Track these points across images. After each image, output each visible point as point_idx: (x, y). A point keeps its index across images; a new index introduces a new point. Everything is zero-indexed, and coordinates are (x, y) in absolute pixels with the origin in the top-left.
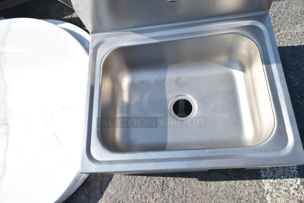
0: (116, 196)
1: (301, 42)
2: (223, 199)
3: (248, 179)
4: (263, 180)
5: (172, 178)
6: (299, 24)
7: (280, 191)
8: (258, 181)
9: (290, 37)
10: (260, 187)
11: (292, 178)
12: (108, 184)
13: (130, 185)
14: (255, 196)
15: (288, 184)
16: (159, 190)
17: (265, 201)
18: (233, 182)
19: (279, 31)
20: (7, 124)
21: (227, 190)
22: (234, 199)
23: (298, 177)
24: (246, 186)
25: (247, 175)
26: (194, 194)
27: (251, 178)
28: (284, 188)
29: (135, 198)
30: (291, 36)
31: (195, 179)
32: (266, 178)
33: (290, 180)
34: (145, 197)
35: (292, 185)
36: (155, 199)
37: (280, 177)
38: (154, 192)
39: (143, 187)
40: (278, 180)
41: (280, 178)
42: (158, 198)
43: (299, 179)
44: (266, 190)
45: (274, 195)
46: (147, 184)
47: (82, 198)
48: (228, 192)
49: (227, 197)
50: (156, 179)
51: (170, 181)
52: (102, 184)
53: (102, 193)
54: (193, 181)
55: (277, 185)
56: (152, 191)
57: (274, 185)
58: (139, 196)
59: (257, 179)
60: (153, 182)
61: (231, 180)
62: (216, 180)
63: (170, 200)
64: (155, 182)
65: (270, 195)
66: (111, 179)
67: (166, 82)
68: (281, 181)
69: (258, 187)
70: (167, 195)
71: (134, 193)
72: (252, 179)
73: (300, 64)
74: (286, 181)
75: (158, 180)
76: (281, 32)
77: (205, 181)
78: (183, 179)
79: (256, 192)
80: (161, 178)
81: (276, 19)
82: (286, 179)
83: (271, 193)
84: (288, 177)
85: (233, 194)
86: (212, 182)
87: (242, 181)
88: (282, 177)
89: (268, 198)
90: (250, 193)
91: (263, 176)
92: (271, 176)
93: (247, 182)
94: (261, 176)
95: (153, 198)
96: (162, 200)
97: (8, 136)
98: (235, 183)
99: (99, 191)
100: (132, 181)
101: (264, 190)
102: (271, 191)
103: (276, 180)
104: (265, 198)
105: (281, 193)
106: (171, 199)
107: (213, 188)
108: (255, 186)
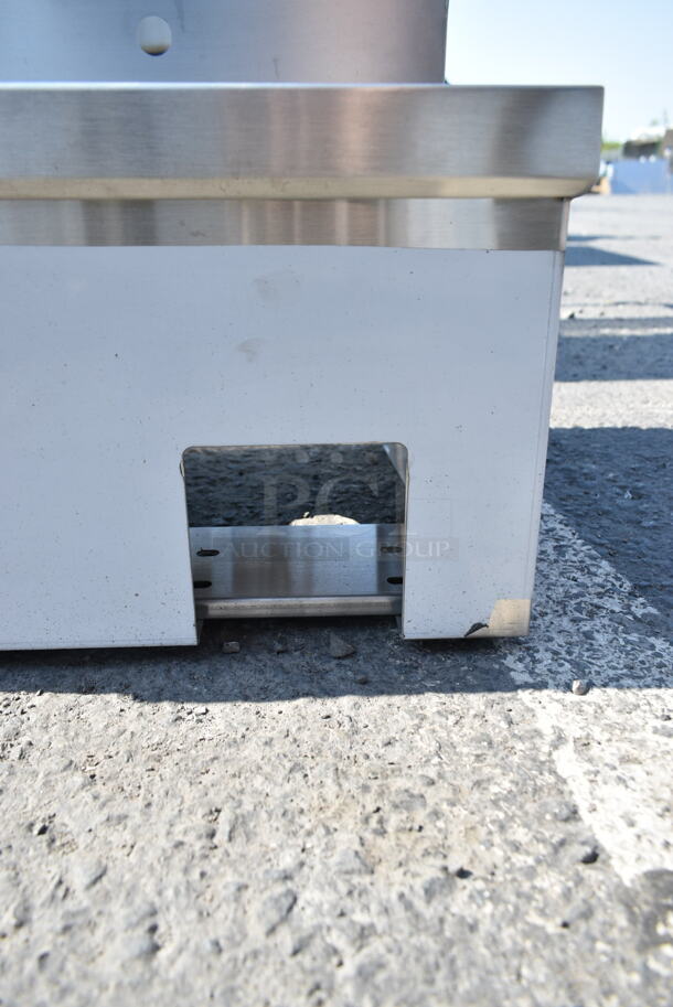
2: (268, 778)
3: (436, 690)
4: (525, 696)
7: (637, 736)
8: (493, 696)
10: (510, 722)
14: (479, 759)
17: (551, 779)
21: (305, 735)
22: (341, 775)
24: (423, 718)
26: (79, 756)
28: (656, 723)
32: (537, 687)
37: (615, 683)
40: (611, 691)
41: (620, 687)
44: (548, 732)
45: (607, 753)
48: (305, 749)
49: (298, 768)
54: (94, 705)
55: (611, 713)
57: (590, 709)
59: (490, 690)
65: (578, 751)
68: (631, 696)
69: (495, 719)
74: (658, 697)
77: (174, 700)
79: (486, 739)
82: (651, 691)
83: (584, 744)
84: (662, 684)
85: (338, 755)
88: (629, 681)
89: (568, 764)
90: (446, 747)
91: (521, 677)
92: (563, 678)
93: (431, 702)
94: (510, 679)
98: (356, 706)
101: (537, 732)
102: (579, 733)
103: (595, 692)
104: (547, 766)
105: (642, 744)
107: (214, 729)
108: (480, 716)
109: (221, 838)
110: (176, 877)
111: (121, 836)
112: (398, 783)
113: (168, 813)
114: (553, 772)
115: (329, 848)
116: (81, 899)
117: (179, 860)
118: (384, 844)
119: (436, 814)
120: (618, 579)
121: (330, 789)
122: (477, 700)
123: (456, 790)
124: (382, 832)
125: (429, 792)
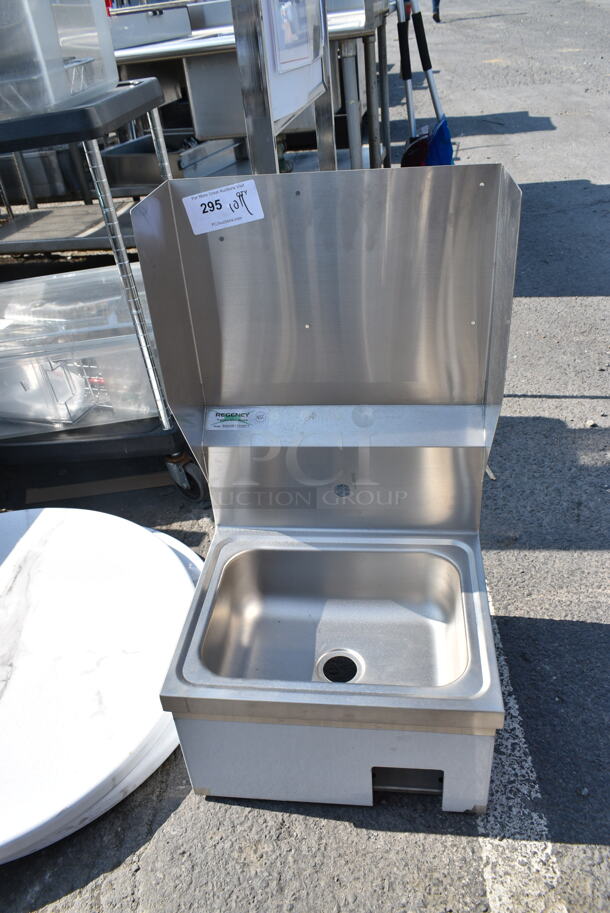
0: (180, 842)
1: (566, 616)
2: (398, 868)
3: (452, 834)
4: (481, 839)
5: (301, 817)
6: (565, 588)
7: (512, 864)
8: (470, 838)
9: (547, 606)
10: (473, 852)
11: (536, 840)
12: (168, 816)
13: (215, 822)
14: (461, 868)
15: (528, 851)
16: (271, 837)
17: (480, 879)
18: (422, 835)
19: (530, 595)
20: (11, 665)
21: (408, 850)
22: (419, 869)
23: (548, 839)
24: (446, 847)
25: (450, 826)
26: (342, 851)
27: (458, 832)
28: (520, 858)
29: (219, 847)
30: (550, 604)
31: (347, 823)
32: (486, 835)
33: (532, 843)
34: (240, 848)
35: (535, 853)
36: (259, 853)
37: (513, 836)
38: (259, 841)
39: (239, 829)
40: (510, 841)
41: (514, 839)
42: (267, 853)
43: (550, 845)
44: (485, 858)
45: (500, 870)
46: (249, 823)
47: (105, 839)
48: (409, 856)
49: (406, 865)
50: (268, 815)
51: (298, 822)
52: (154, 816)
53: (151, 833)
54: (342, 827)
55: (507, 851)
56: (256, 837)
57: (500, 849)
58: (227, 845)
59: (469, 835)
60: (261, 821)
61: (417, 831)
62: (390, 830)
63: (290, 859)
64: (265, 821)
65: (492, 868)
66: (179, 805)
67: (319, 626)
68: (516, 844)
69: (469, 850)
70: (284, 847)
71: (217, 838)
72: (458, 834)
73: (562, 648)
74: (525, 846)
75: (272, 817)
76: (533, 597)
77: (367, 828)
78: (324, 822)
79: (464, 859)
80: (280, 814)
81: (527, 577)
82: (524, 842)
83: (495, 865)
84: (529, 838)
85: (418, 860)
86: (381, 833)
87: (438, 836)
88: (518, 836)
89: (488, 874)
90: (451, 861)
91: (481, 830)
92: (495, 832)
93: (450, 839)
94: (477, 830)
95: (255, 852)
96: (274, 857)
98: (425, 838)
99: (145, 829)
100: (219, 815)
101: (481, 858)
102: (494, 860)
103: (505, 840)
104: (481, 874)
105: (513, 867)
106: (293, 857)
107: (380, 843)
108: (464, 848)
109: (386, 890)
110: (375, 902)
111: (359, 885)
112: (436, 875)
113: (371, 878)
114: (482, 877)
115: (415, 897)
116: (352, 906)
117: (375, 896)
118: (430, 898)
119: (446, 889)
120: (532, 772)
121: (416, 875)
122: (464, 839)
123: (452, 879)
124: (430, 894)
125: (444, 880)
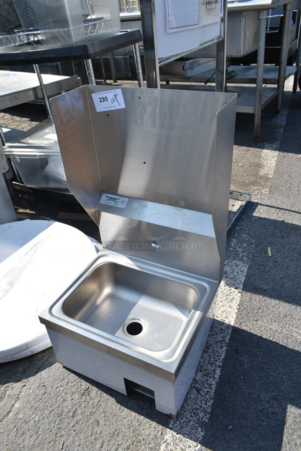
0: (45, 381)
1: (270, 337)
2: (125, 427)
3: (156, 422)
4: (168, 430)
5: (97, 389)
6: (277, 323)
7: (177, 447)
8: (164, 428)
9: (263, 329)
10: (162, 434)
11: (194, 441)
12: (45, 368)
13: (62, 377)
14: (152, 439)
15: (187, 445)
16: (80, 393)
17: (158, 448)
18: (143, 417)
19: (257, 321)
21: (133, 422)
22: (134, 431)
23: (200, 443)
24: (150, 427)
25: (158, 418)
26: (105, 411)
27: (160, 422)
28: (182, 446)
29: (58, 389)
30: (265, 329)
31: (114, 399)
32: (171, 429)
33: (191, 441)
34: (66, 392)
35: (190, 447)
36: (72, 398)
37: (184, 435)
38: (75, 392)
39: (70, 384)
40: (181, 436)
41: (184, 436)
42: (75, 399)
43: (199, 446)
44: (165, 439)
45: (170, 447)
46: (75, 383)
47: (19, 369)
48: (132, 424)
49: (129, 428)
50: (84, 383)
51: (94, 390)
52: (41, 366)
53: (37, 373)
54: (111, 400)
55: (177, 440)
56: (75, 391)
57: (175, 438)
58: (62, 389)
59: (164, 426)
60: (80, 384)
61: (142, 415)
62: (130, 409)
63: (83, 405)
64: (81, 385)
65: (166, 445)
66: (52, 365)
68: (184, 439)
69: (160, 433)
70: (83, 399)
71: (60, 385)
72: (159, 423)
73: (258, 353)
74: (187, 441)
75: (85, 384)
76: (258, 322)
77: (121, 405)
78: (105, 395)
79: (156, 436)
80: (88, 384)
81: (260, 311)
82: (188, 439)
83: (168, 444)
84: (191, 439)
85: (135, 428)
86: (126, 409)
87: (150, 421)
88: (186, 435)
89: (163, 447)
90: (149, 434)
91: (171, 426)
92: (177, 429)
93: (154, 424)
94: (169, 425)
95: (71, 396)
96: (77, 402)
97: (6, 294)
98: (143, 419)
99: (35, 370)
100: (65, 375)
101: (164, 438)
102: (169, 442)
103: (179, 435)
106: (85, 405)
107: (123, 414)
108: (158, 431)
109: (115, 435)
110: (108, 438)
111: (105, 428)
112: (140, 438)
113: (111, 427)
114: (160, 447)
115: (126, 443)
116: (97, 436)
117: (109, 436)
118: (132, 446)
119: (140, 446)
121: (131, 434)
122: (161, 427)
123: (146, 442)
124: (133, 445)
125: (142, 441)
